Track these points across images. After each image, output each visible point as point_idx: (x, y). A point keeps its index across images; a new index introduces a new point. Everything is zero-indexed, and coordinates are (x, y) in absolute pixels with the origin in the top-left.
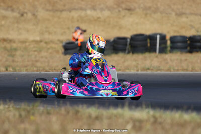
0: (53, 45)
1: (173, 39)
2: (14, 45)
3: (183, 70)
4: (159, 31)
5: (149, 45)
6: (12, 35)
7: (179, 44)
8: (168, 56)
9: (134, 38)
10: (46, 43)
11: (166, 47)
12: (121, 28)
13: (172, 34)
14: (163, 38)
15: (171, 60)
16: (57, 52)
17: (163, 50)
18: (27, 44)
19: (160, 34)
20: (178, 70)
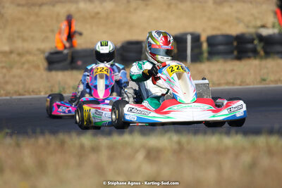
0: (30, 58)
1: (211, 40)
3: (228, 83)
4: (190, 30)
7: (221, 48)
8: (205, 67)
10: (19, 54)
11: (201, 53)
12: (131, 27)
13: (210, 32)
14: (196, 39)
15: (209, 71)
16: (37, 67)
17: (197, 58)
19: (192, 34)
20: (219, 85)
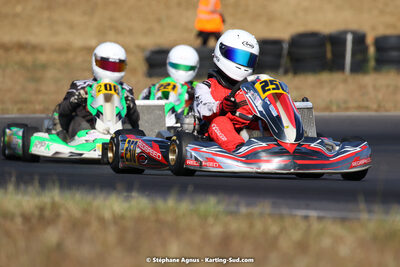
1: (381, 43)
2: (42, 58)
5: (329, 55)
6: (39, 35)
7: (394, 54)
9: (298, 41)
12: (271, 19)
17: (359, 67)
18: (70, 55)
19: (354, 33)
